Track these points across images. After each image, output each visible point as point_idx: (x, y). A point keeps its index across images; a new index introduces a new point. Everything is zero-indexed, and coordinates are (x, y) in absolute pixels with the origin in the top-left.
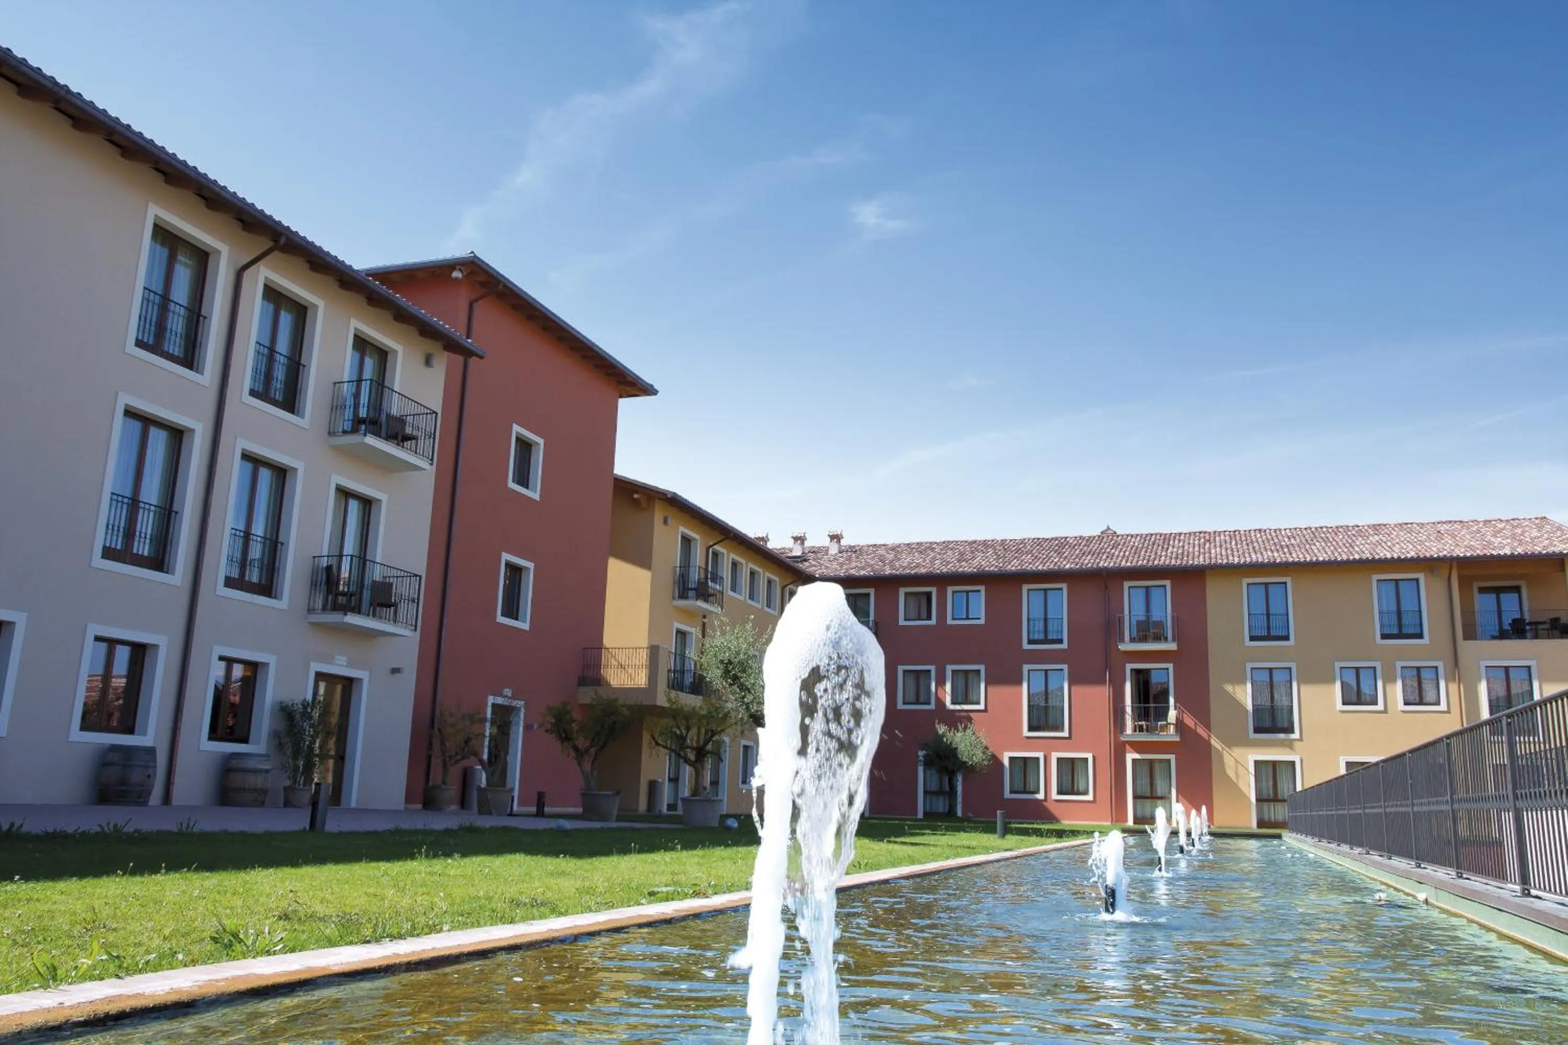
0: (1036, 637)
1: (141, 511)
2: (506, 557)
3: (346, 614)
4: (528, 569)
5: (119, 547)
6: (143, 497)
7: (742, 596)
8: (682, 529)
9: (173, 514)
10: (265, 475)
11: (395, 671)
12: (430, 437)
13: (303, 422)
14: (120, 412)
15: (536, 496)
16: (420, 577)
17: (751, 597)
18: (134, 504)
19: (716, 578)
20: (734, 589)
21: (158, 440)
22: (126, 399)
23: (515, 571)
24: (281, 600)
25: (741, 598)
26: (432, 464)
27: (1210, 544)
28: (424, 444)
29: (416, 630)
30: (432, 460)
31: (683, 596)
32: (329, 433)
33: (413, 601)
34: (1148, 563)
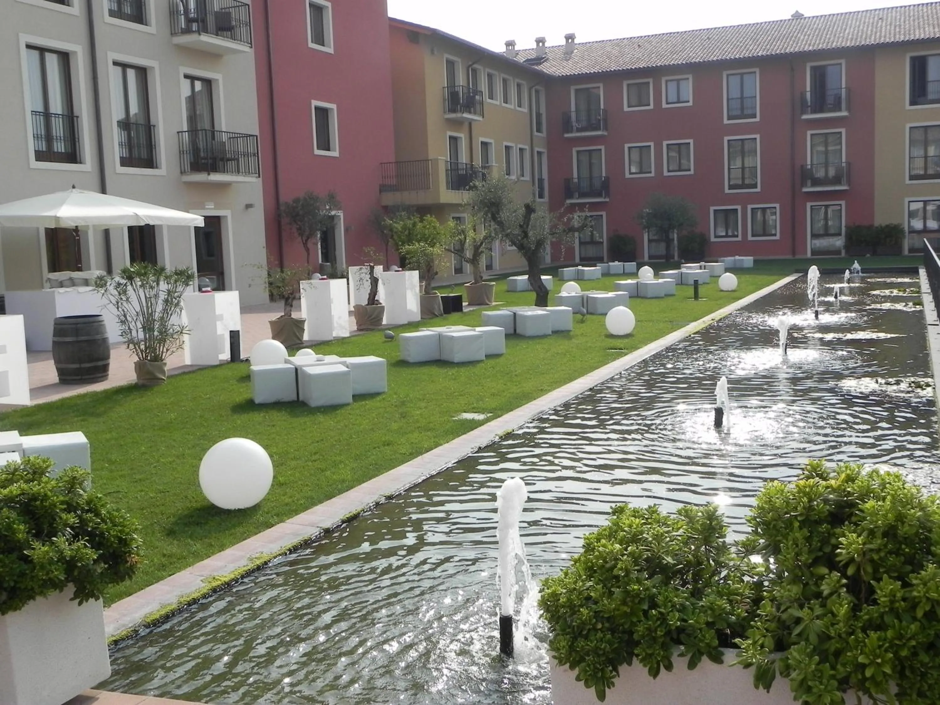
0: (735, 113)
1: (53, 119)
2: (315, 103)
3: (209, 174)
4: (332, 109)
5: (44, 149)
6: (52, 110)
7: (498, 101)
8: (446, 56)
9: (75, 118)
10: (131, 74)
11: (248, 206)
12: (246, 25)
13: (151, 29)
14: (23, 47)
15: (331, 50)
16: (257, 136)
17: (506, 102)
18: (47, 115)
19: (477, 92)
20: (491, 97)
21: (52, 61)
22: (25, 38)
23: (323, 113)
24: (161, 168)
25: (498, 103)
26: (251, 47)
27: (882, 22)
28: (243, 31)
29: (259, 176)
30: (251, 44)
31: (453, 110)
32: (172, 34)
33: (254, 155)
34: (827, 46)
